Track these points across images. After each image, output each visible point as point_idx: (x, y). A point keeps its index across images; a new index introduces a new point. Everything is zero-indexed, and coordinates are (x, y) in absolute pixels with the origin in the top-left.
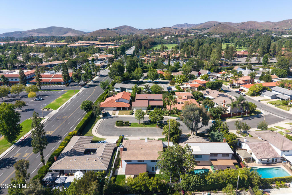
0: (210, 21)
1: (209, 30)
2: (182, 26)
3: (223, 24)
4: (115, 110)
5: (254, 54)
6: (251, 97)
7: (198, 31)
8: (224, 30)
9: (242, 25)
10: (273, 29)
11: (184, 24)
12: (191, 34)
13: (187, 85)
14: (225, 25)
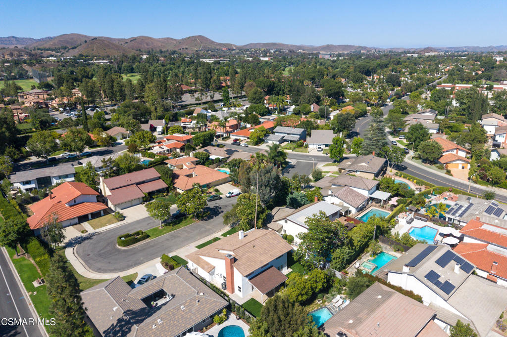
0: (69, 33)
1: (76, 50)
2: (5, 42)
3: (101, 40)
4: (76, 224)
5: (194, 88)
6: (256, 147)
7: (54, 52)
8: (107, 50)
9: (133, 42)
10: (180, 49)
11: (8, 38)
12: (49, 57)
13: (160, 147)
14: (105, 42)
